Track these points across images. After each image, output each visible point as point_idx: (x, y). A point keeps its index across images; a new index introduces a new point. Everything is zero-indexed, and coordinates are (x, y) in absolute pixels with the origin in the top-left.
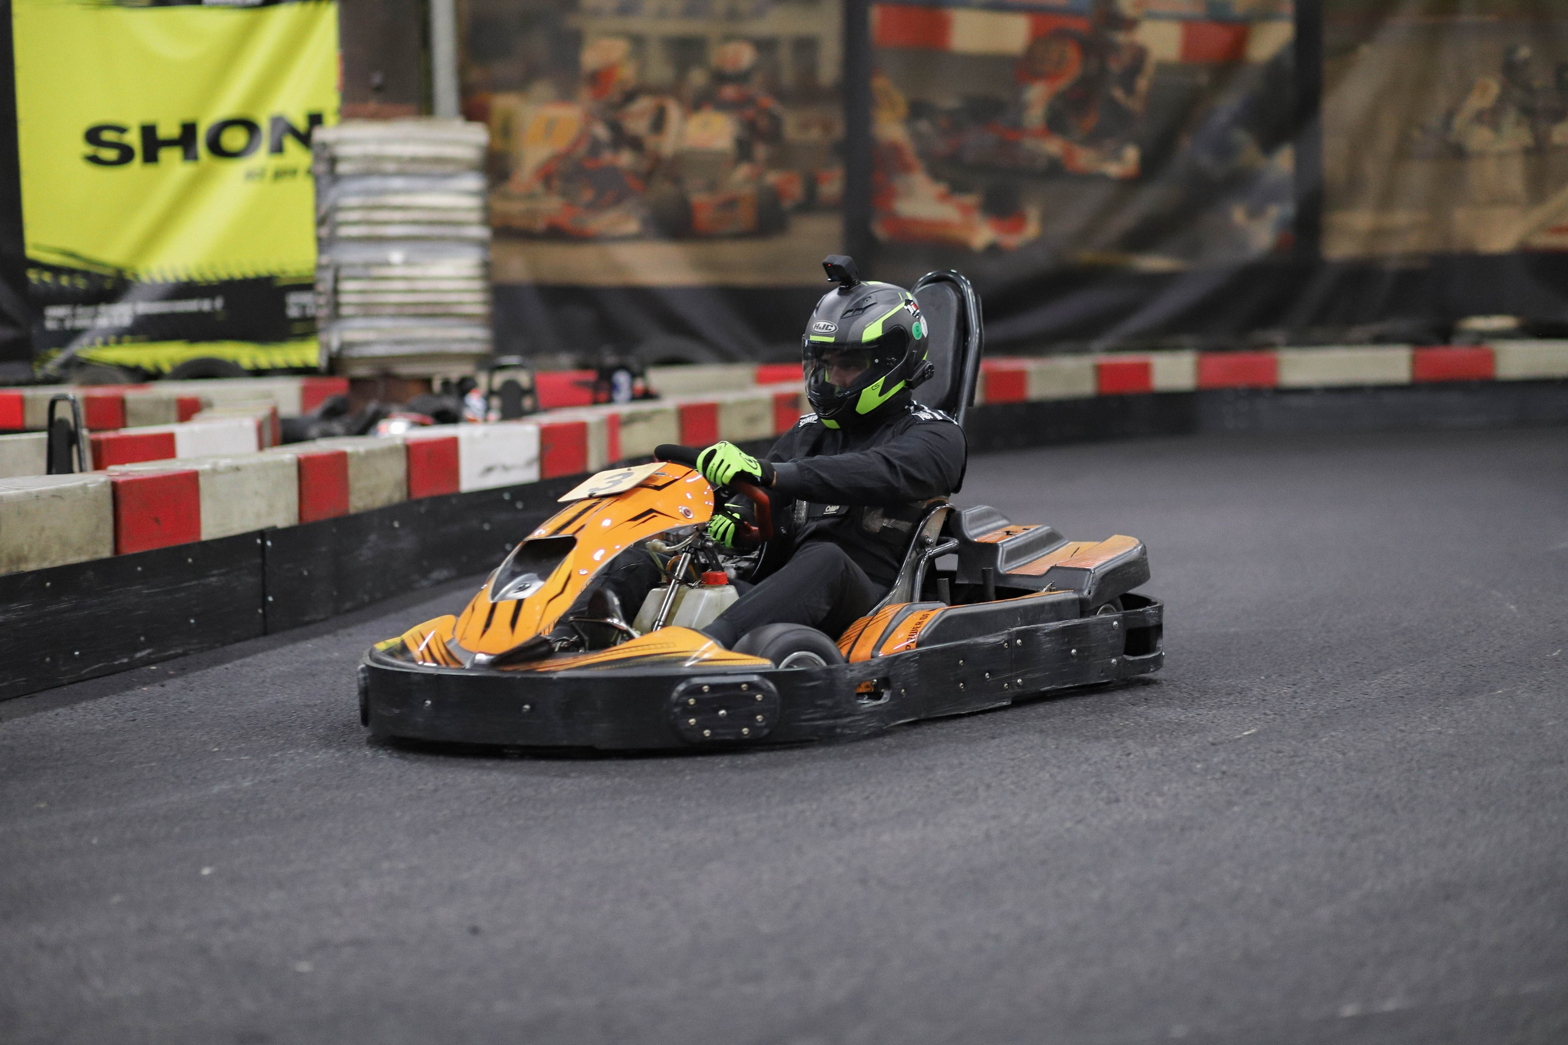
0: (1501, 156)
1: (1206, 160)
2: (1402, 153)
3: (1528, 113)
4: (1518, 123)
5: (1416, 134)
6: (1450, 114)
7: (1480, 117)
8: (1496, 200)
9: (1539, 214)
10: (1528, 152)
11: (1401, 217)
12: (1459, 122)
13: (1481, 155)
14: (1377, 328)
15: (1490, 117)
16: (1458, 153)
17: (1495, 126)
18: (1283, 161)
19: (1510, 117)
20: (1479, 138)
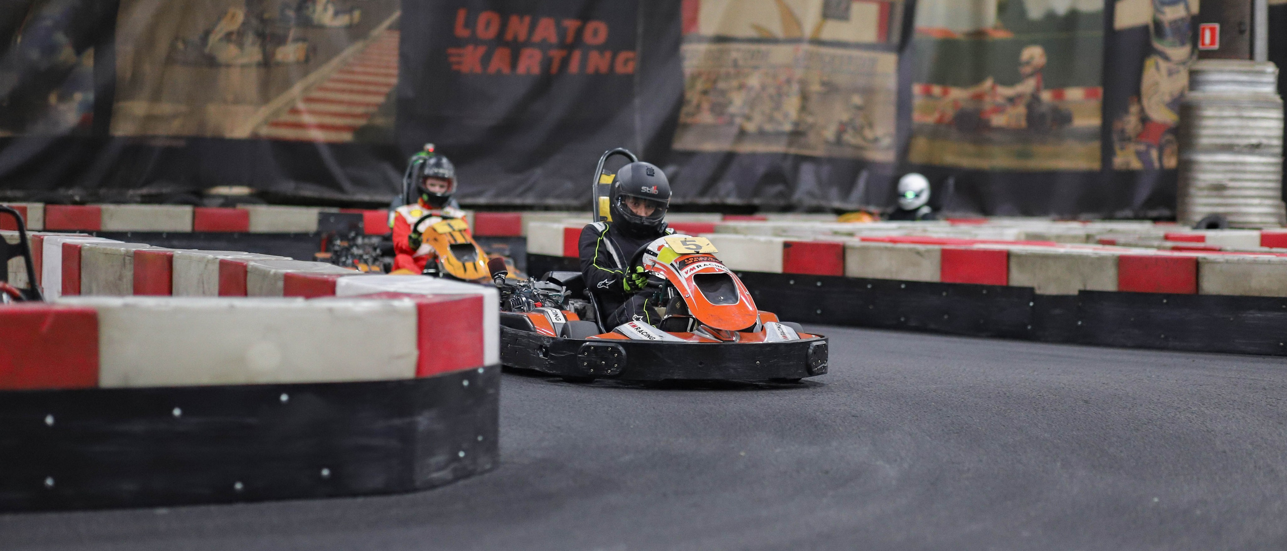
0: (243, 66)
1: (34, 54)
2: (170, 60)
3: (262, 37)
4: (253, 44)
5: (180, 46)
6: (207, 34)
7: (228, 37)
8: (237, 101)
9: (264, 112)
10: (259, 65)
11: (166, 108)
12: (213, 39)
13: (228, 66)
14: (145, 191)
15: (235, 37)
16: (211, 62)
17: (241, 45)
18: (88, 61)
19: (250, 38)
20: (229, 53)
